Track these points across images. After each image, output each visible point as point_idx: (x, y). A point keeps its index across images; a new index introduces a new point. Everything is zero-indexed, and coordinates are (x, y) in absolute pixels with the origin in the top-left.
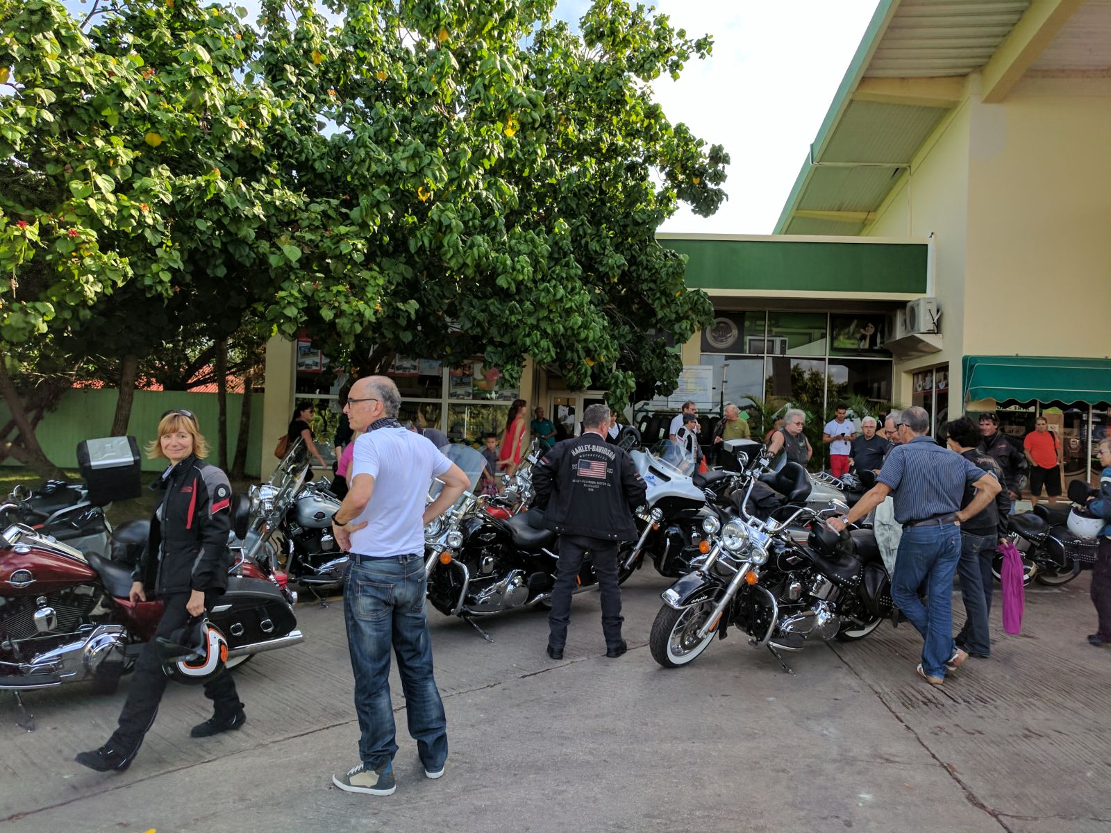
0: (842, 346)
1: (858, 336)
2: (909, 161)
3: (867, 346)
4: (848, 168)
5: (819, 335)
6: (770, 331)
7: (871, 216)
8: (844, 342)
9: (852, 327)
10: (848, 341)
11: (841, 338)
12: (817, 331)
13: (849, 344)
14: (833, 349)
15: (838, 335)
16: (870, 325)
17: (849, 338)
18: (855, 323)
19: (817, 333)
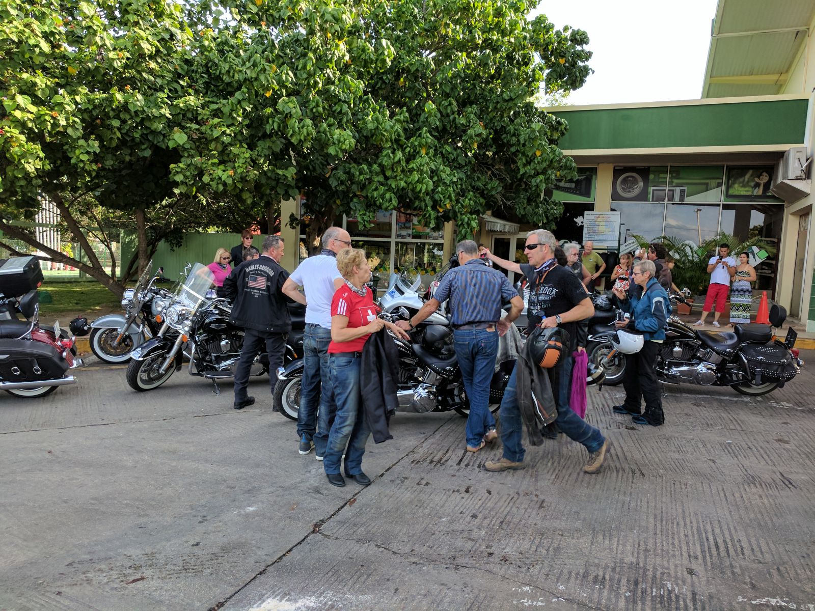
0: (737, 193)
1: (752, 184)
2: (808, 24)
3: (760, 193)
4: (747, 36)
5: (716, 185)
6: (671, 183)
7: (782, 78)
8: (737, 189)
9: (747, 177)
10: (743, 189)
11: (736, 186)
12: (714, 181)
13: (743, 191)
14: (728, 196)
15: (734, 183)
16: (765, 174)
17: (744, 186)
18: (751, 172)
19: (713, 182)
